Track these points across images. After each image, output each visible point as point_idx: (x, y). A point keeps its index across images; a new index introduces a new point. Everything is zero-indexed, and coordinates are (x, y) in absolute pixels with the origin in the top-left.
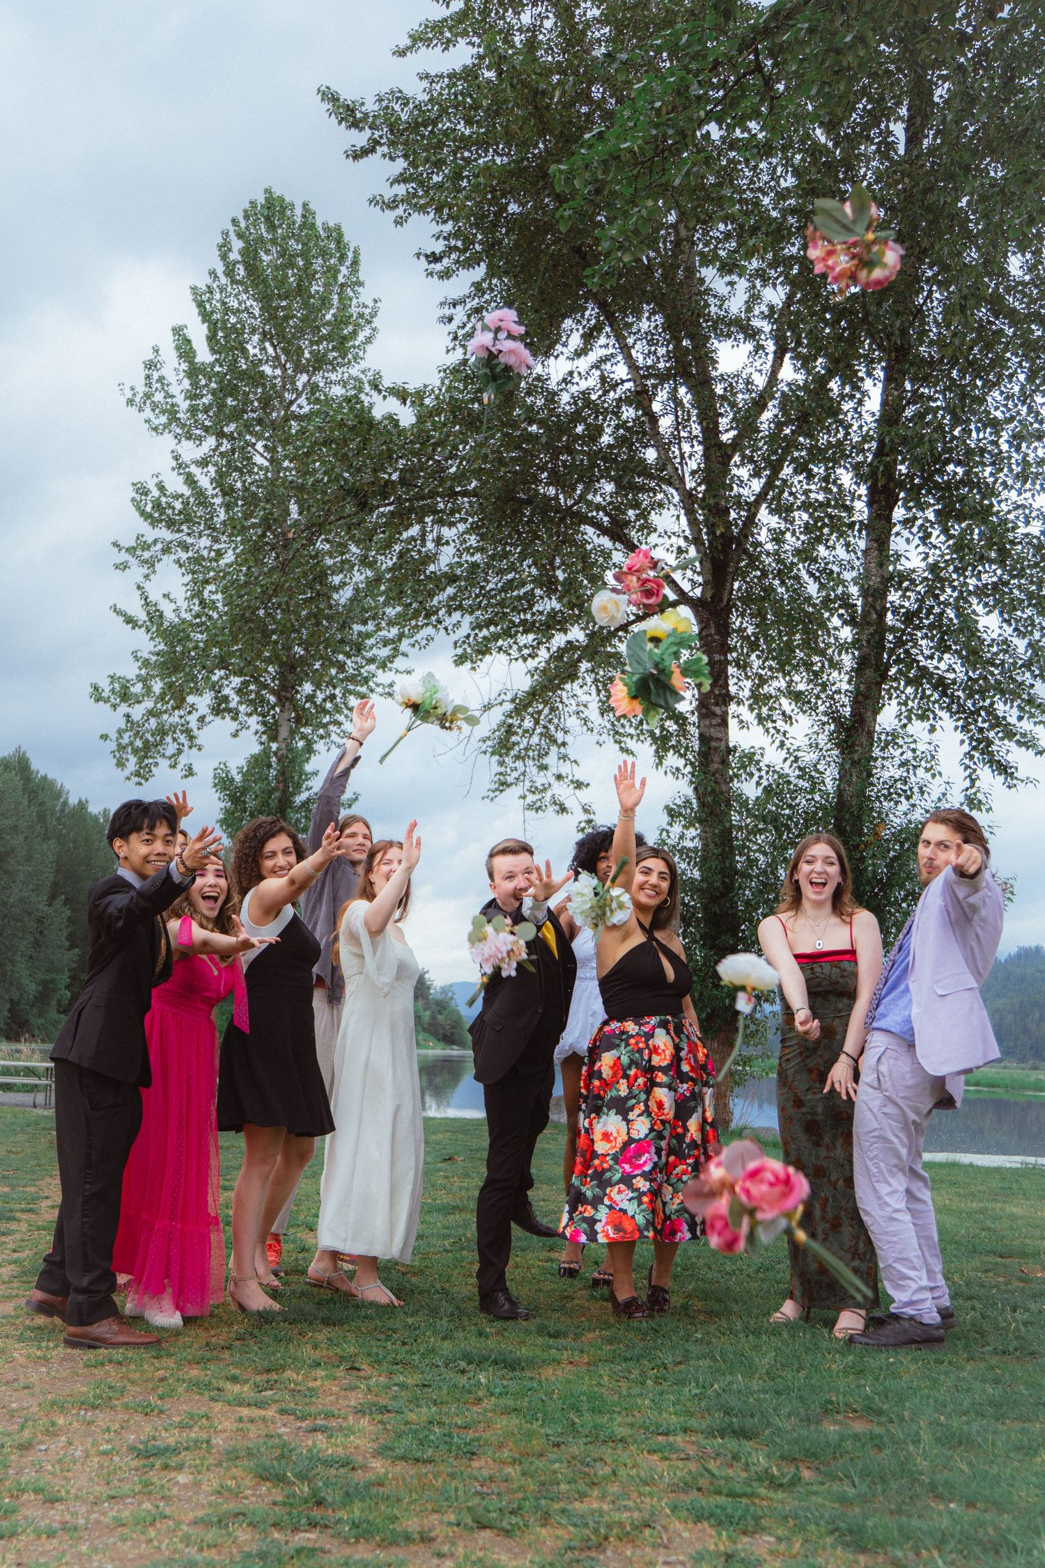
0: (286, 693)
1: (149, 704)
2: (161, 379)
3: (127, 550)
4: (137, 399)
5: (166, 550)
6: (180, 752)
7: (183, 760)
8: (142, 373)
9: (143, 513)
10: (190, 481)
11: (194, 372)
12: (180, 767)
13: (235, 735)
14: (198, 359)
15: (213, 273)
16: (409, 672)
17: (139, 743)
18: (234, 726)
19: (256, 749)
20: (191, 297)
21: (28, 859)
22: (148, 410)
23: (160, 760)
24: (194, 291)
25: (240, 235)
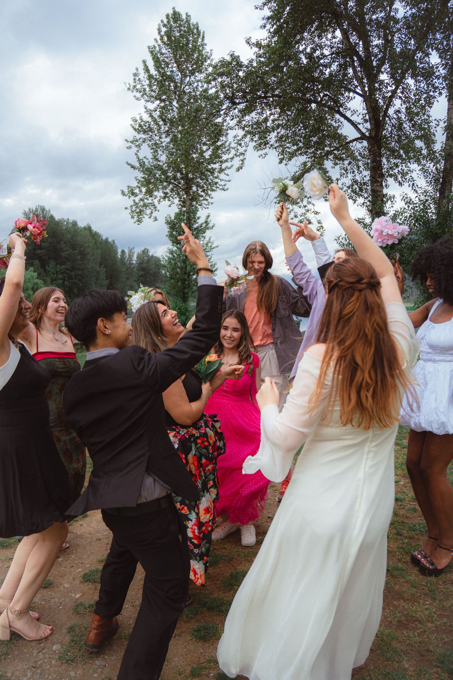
0: (187, 189)
1: (140, 196)
2: (139, 80)
3: (131, 142)
4: (131, 88)
5: (144, 141)
6: (152, 213)
7: (153, 215)
8: (132, 78)
9: (135, 129)
10: (151, 116)
11: (150, 77)
12: (152, 218)
13: (170, 206)
14: (151, 73)
15: (156, 40)
16: (229, 181)
17: (138, 210)
18: (169, 203)
19: (177, 210)
20: (148, 50)
21: (93, 255)
22: (135, 91)
23: (145, 216)
24: (149, 47)
25: (165, 26)
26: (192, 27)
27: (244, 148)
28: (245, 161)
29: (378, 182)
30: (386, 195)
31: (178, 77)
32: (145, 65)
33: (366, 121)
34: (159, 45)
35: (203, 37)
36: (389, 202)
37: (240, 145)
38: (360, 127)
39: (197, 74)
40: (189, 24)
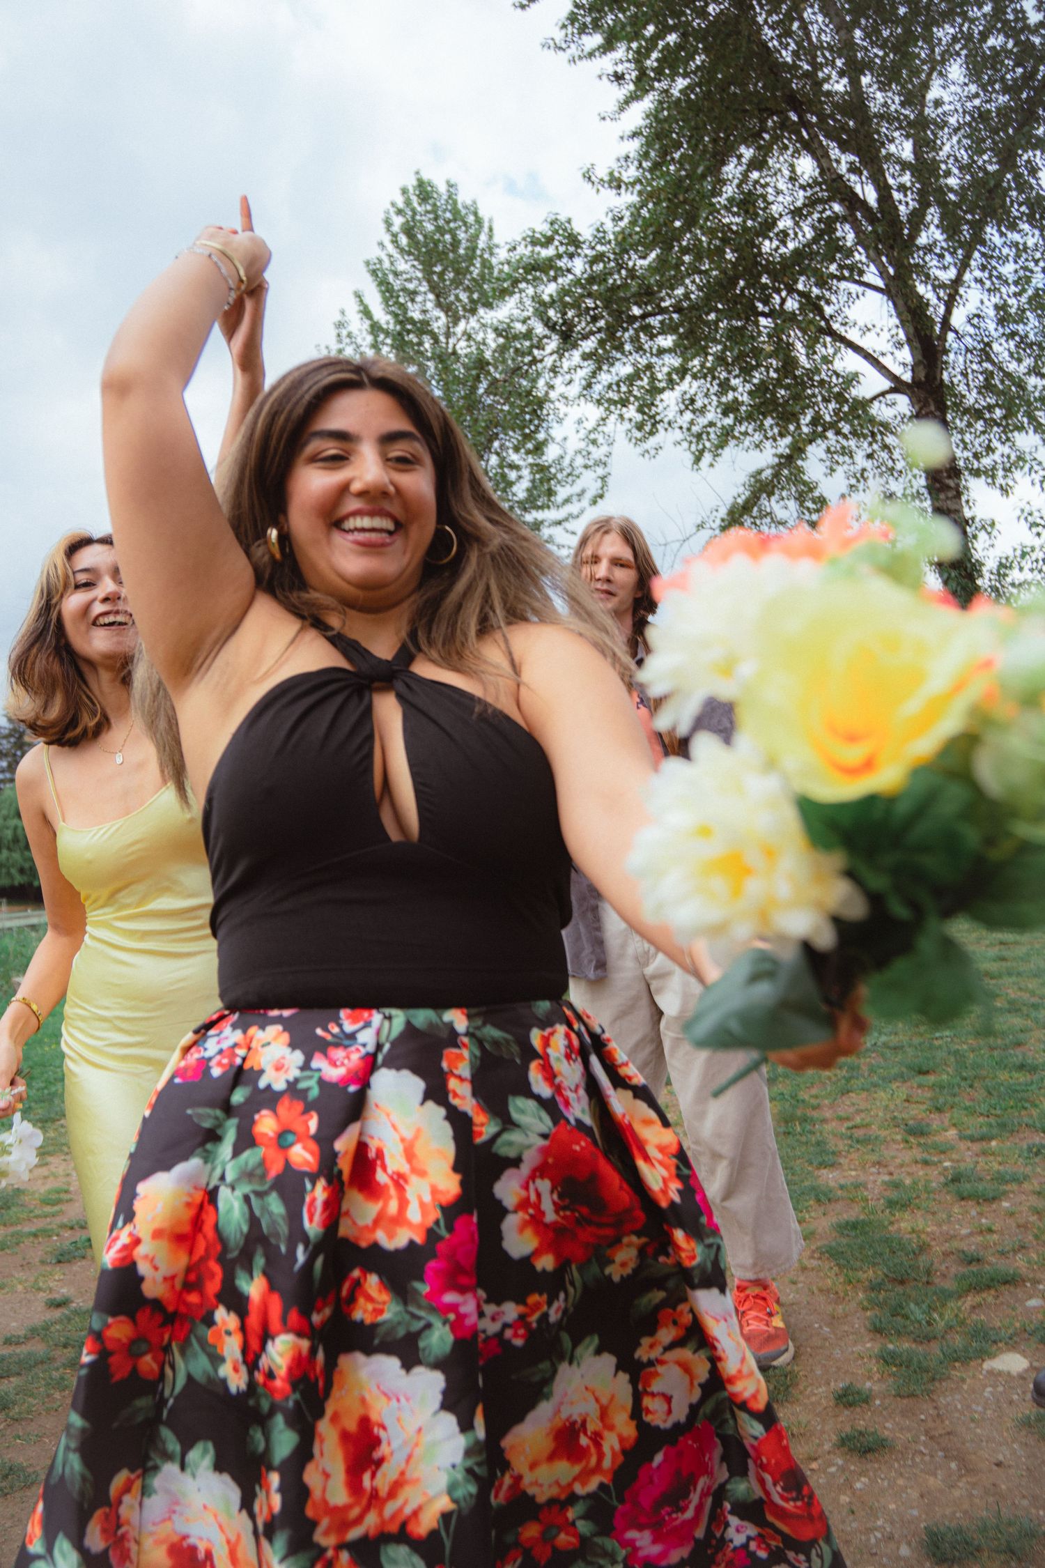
2: (349, 335)
8: (334, 332)
11: (375, 328)
14: (376, 320)
15: (381, 244)
20: (365, 269)
24: (367, 263)
25: (400, 212)
26: (463, 212)
27: (604, 449)
28: (610, 480)
29: (949, 487)
30: (973, 519)
31: (440, 321)
32: (361, 301)
33: (899, 345)
34: (390, 256)
35: (491, 229)
36: (982, 536)
37: (594, 442)
38: (887, 361)
39: (481, 311)
40: (455, 202)
